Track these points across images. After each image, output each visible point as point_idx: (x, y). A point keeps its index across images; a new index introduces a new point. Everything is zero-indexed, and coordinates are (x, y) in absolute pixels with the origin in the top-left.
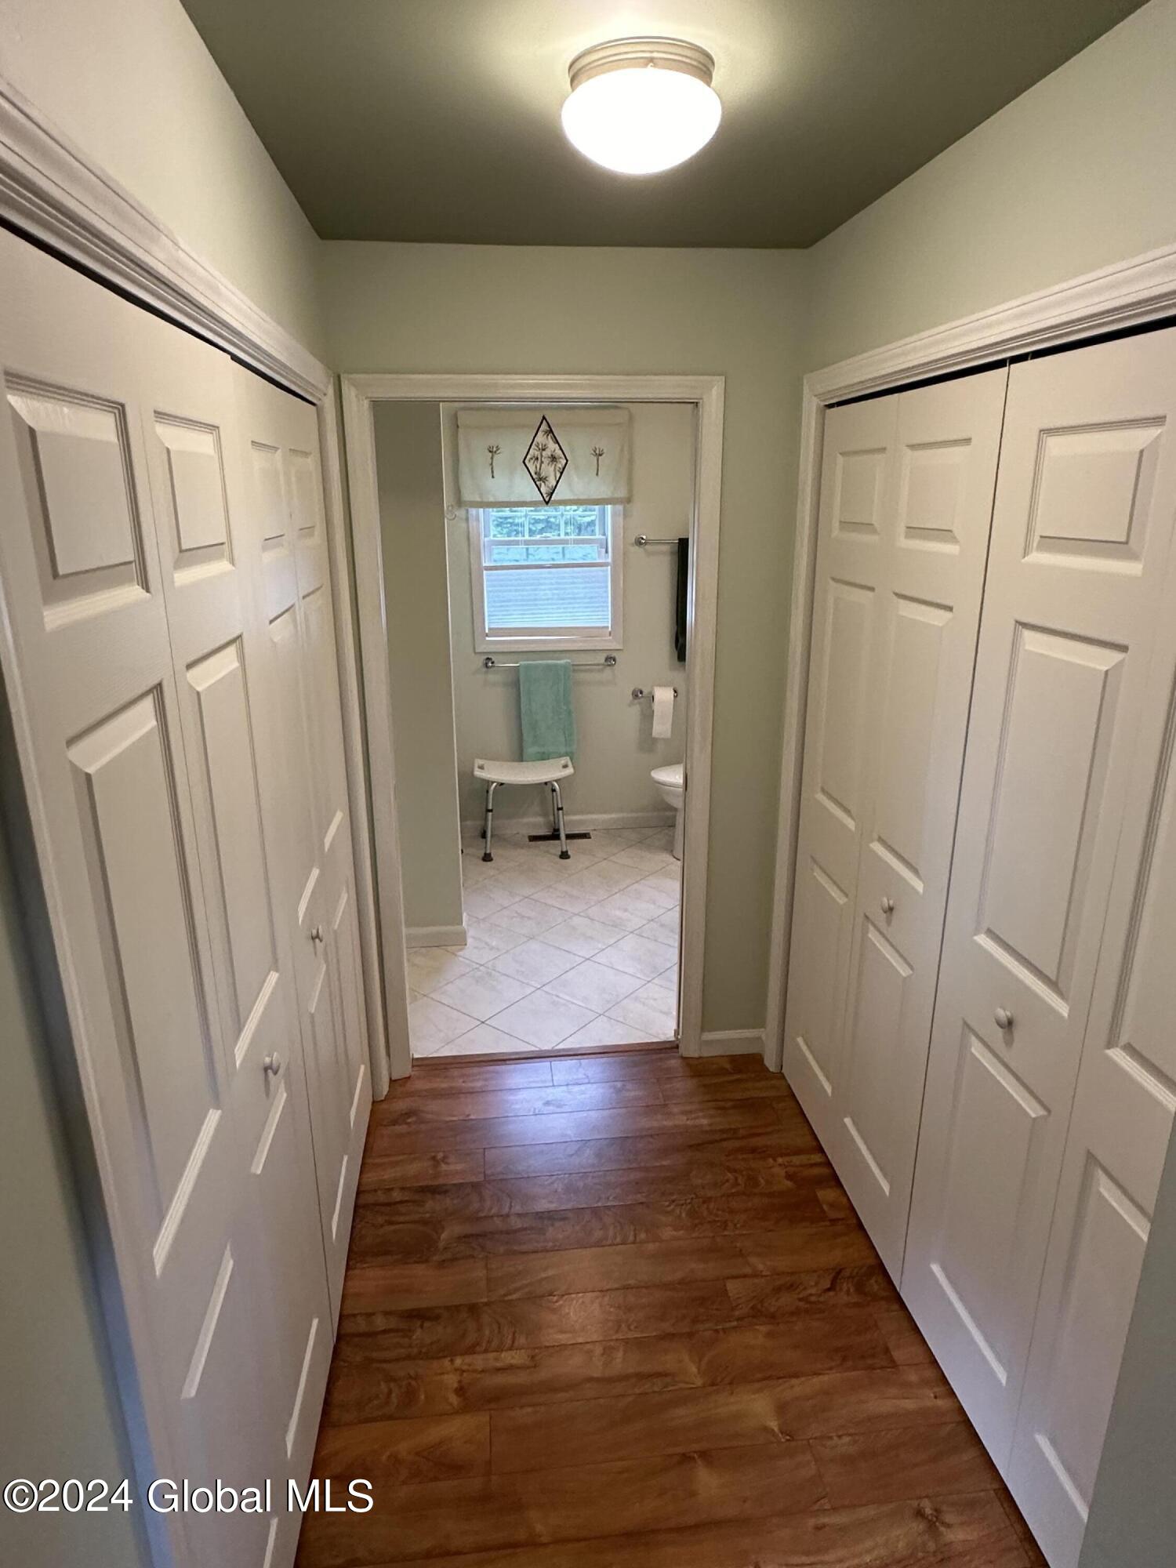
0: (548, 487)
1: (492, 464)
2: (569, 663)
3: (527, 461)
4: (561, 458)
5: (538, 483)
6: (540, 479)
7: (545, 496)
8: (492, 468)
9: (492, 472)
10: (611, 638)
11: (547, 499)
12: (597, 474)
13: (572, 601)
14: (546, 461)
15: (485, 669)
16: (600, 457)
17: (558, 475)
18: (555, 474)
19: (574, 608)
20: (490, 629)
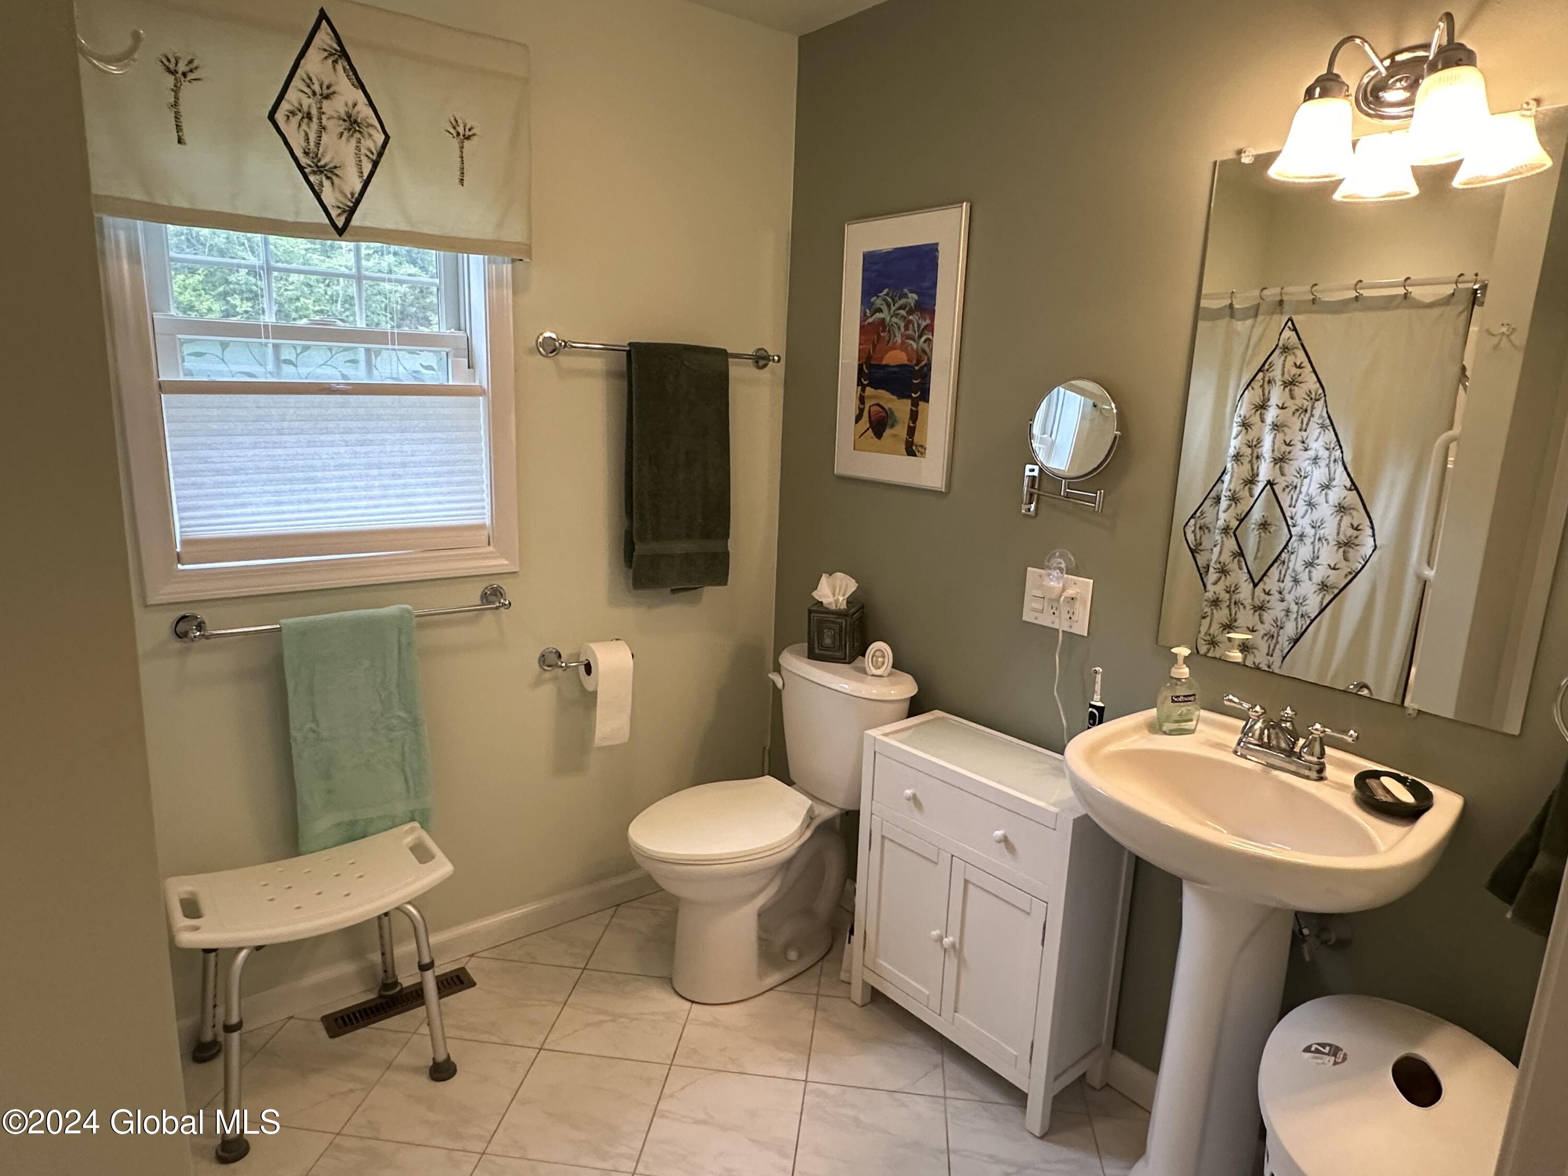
0: (342, 192)
1: (175, 104)
2: (408, 611)
3: (280, 116)
4: (370, 125)
5: (312, 178)
6: (320, 170)
7: (334, 213)
8: (177, 118)
9: (179, 128)
10: (491, 549)
11: (340, 222)
12: (462, 181)
13: (399, 471)
14: (334, 127)
15: (177, 645)
16: (466, 143)
17: (367, 167)
18: (359, 164)
19: (405, 486)
20: (185, 543)
